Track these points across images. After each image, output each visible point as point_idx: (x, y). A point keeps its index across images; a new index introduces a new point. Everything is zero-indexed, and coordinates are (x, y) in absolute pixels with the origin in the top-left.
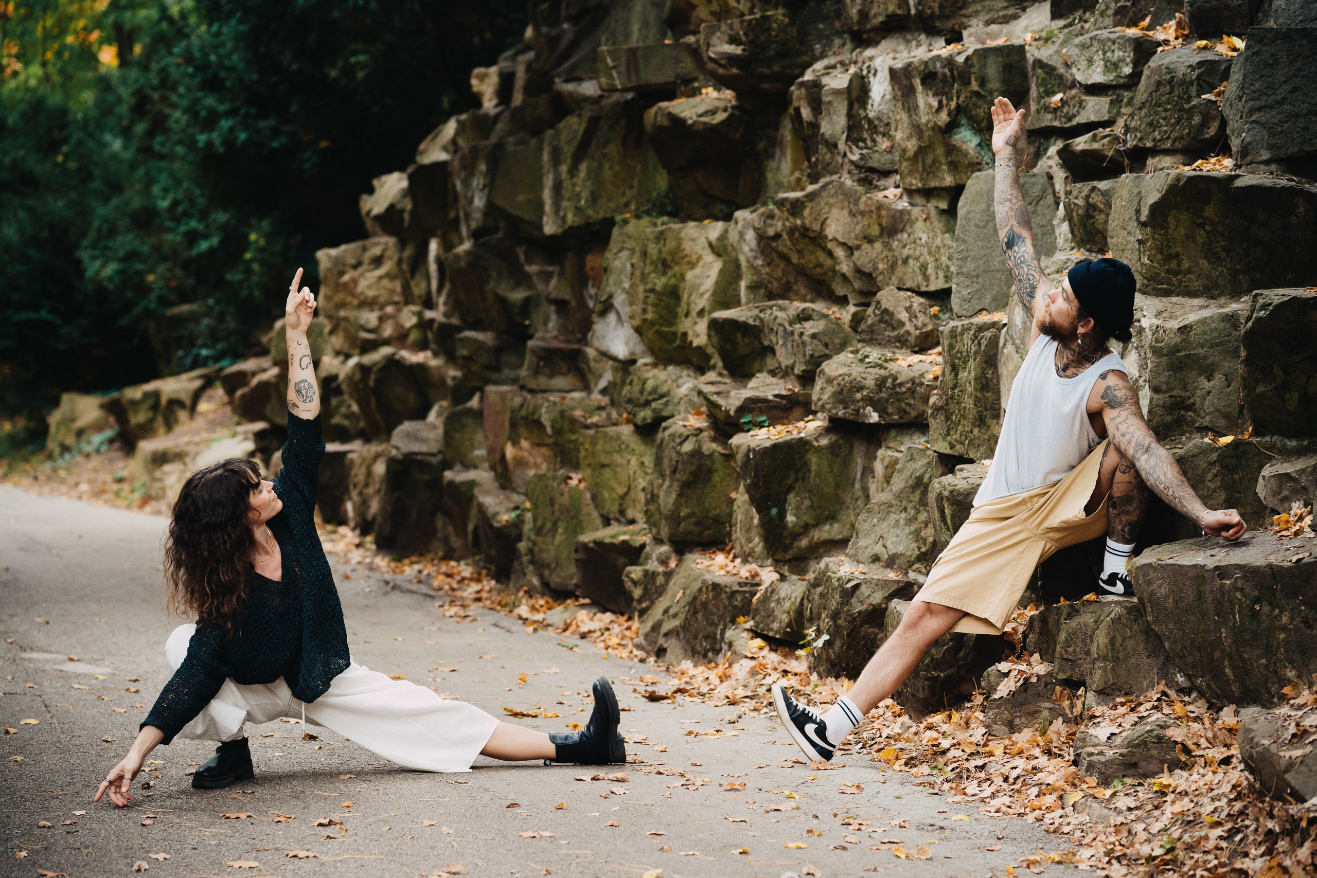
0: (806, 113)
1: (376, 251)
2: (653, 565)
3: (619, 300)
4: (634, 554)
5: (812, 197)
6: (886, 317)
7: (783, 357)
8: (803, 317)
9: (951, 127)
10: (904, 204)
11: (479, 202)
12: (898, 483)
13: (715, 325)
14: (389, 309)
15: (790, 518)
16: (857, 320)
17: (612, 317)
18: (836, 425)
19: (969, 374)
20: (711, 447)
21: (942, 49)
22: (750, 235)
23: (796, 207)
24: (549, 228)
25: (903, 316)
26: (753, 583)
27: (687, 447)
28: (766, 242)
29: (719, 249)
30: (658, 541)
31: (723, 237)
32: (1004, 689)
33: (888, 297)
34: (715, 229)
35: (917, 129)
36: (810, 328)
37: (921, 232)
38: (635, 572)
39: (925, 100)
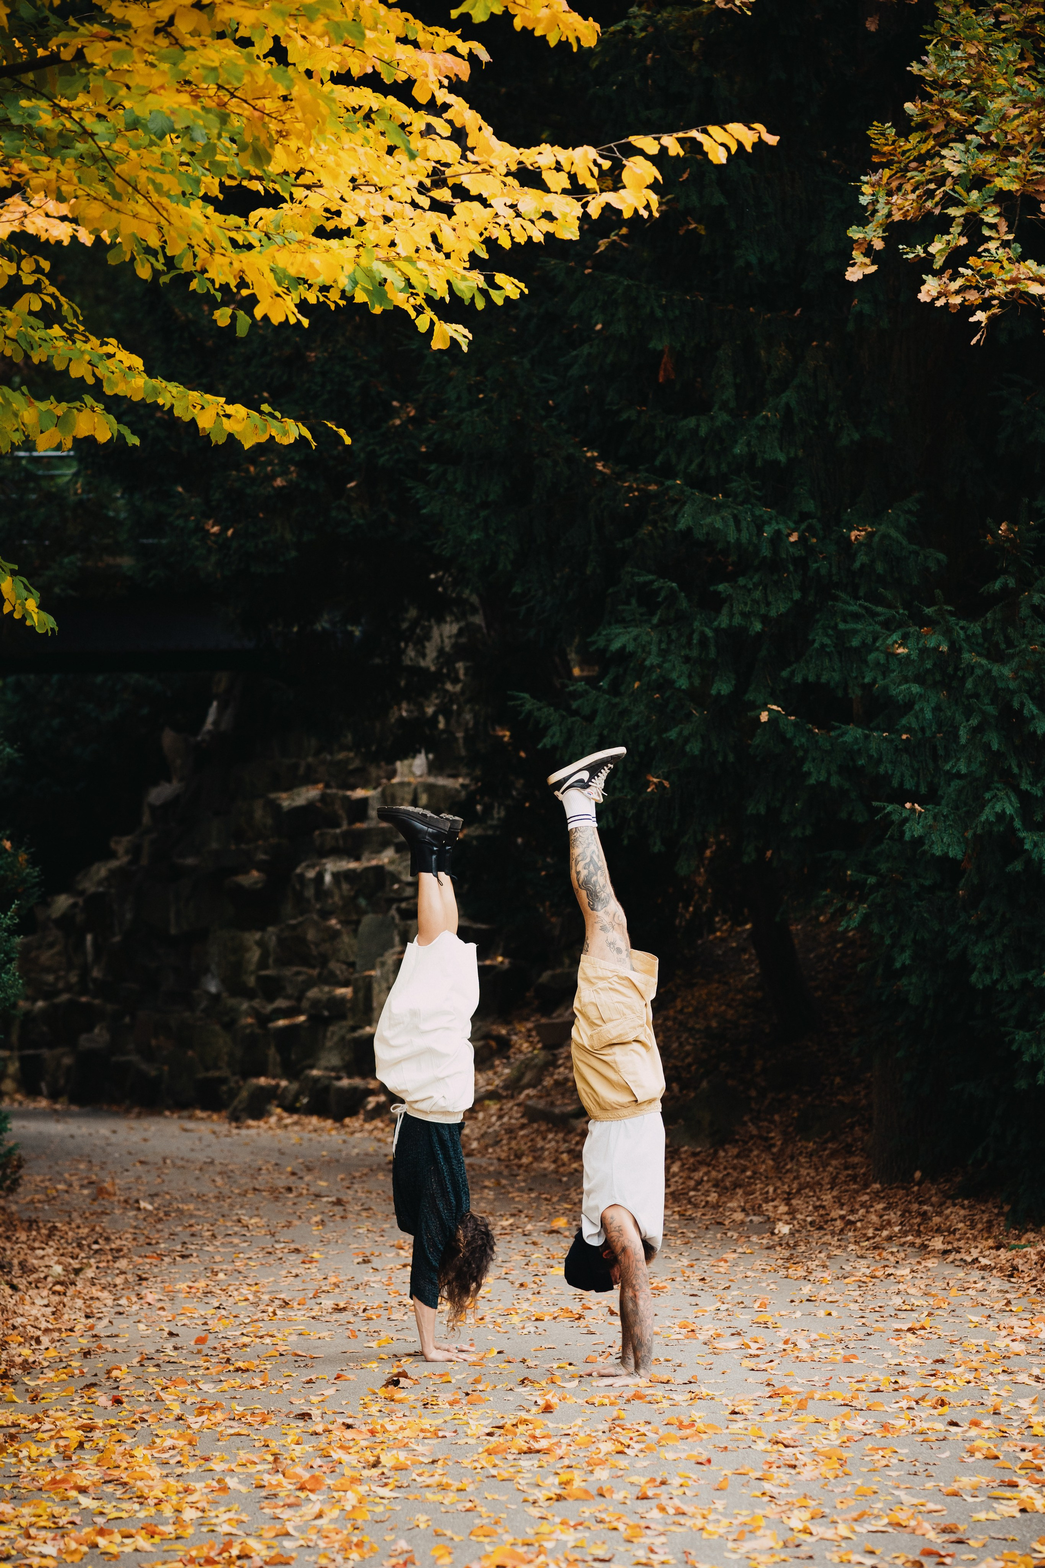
0: (298, 887)
1: (50, 939)
2: (232, 1084)
3: (213, 967)
4: (223, 1081)
5: (301, 923)
6: (332, 974)
7: (290, 990)
8: (298, 973)
9: (355, 897)
10: (338, 927)
11: (129, 916)
12: (336, 1039)
13: (259, 979)
14: (62, 973)
15: (293, 1057)
16: (320, 974)
17: (209, 976)
18: (310, 1018)
19: (361, 995)
20: (258, 1031)
21: (353, 865)
22: (274, 938)
23: (294, 927)
24: (173, 931)
25: (338, 972)
26: (277, 1086)
27: (248, 1031)
28: (281, 941)
29: (260, 943)
30: (234, 1074)
31: (262, 939)
32: (370, 1107)
33: (333, 965)
34: (258, 936)
35: (342, 897)
36: (301, 978)
37: (346, 939)
38: (224, 1088)
39: (345, 886)
